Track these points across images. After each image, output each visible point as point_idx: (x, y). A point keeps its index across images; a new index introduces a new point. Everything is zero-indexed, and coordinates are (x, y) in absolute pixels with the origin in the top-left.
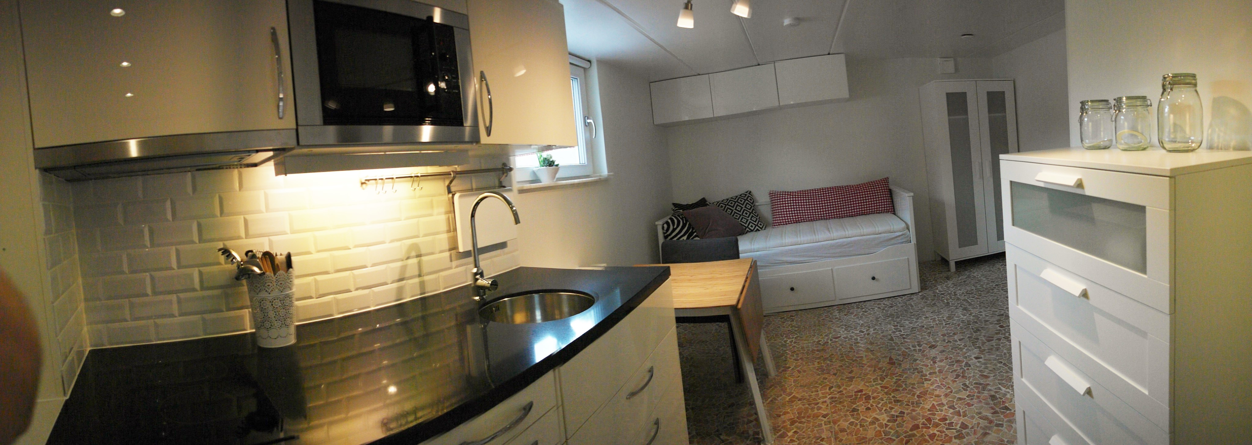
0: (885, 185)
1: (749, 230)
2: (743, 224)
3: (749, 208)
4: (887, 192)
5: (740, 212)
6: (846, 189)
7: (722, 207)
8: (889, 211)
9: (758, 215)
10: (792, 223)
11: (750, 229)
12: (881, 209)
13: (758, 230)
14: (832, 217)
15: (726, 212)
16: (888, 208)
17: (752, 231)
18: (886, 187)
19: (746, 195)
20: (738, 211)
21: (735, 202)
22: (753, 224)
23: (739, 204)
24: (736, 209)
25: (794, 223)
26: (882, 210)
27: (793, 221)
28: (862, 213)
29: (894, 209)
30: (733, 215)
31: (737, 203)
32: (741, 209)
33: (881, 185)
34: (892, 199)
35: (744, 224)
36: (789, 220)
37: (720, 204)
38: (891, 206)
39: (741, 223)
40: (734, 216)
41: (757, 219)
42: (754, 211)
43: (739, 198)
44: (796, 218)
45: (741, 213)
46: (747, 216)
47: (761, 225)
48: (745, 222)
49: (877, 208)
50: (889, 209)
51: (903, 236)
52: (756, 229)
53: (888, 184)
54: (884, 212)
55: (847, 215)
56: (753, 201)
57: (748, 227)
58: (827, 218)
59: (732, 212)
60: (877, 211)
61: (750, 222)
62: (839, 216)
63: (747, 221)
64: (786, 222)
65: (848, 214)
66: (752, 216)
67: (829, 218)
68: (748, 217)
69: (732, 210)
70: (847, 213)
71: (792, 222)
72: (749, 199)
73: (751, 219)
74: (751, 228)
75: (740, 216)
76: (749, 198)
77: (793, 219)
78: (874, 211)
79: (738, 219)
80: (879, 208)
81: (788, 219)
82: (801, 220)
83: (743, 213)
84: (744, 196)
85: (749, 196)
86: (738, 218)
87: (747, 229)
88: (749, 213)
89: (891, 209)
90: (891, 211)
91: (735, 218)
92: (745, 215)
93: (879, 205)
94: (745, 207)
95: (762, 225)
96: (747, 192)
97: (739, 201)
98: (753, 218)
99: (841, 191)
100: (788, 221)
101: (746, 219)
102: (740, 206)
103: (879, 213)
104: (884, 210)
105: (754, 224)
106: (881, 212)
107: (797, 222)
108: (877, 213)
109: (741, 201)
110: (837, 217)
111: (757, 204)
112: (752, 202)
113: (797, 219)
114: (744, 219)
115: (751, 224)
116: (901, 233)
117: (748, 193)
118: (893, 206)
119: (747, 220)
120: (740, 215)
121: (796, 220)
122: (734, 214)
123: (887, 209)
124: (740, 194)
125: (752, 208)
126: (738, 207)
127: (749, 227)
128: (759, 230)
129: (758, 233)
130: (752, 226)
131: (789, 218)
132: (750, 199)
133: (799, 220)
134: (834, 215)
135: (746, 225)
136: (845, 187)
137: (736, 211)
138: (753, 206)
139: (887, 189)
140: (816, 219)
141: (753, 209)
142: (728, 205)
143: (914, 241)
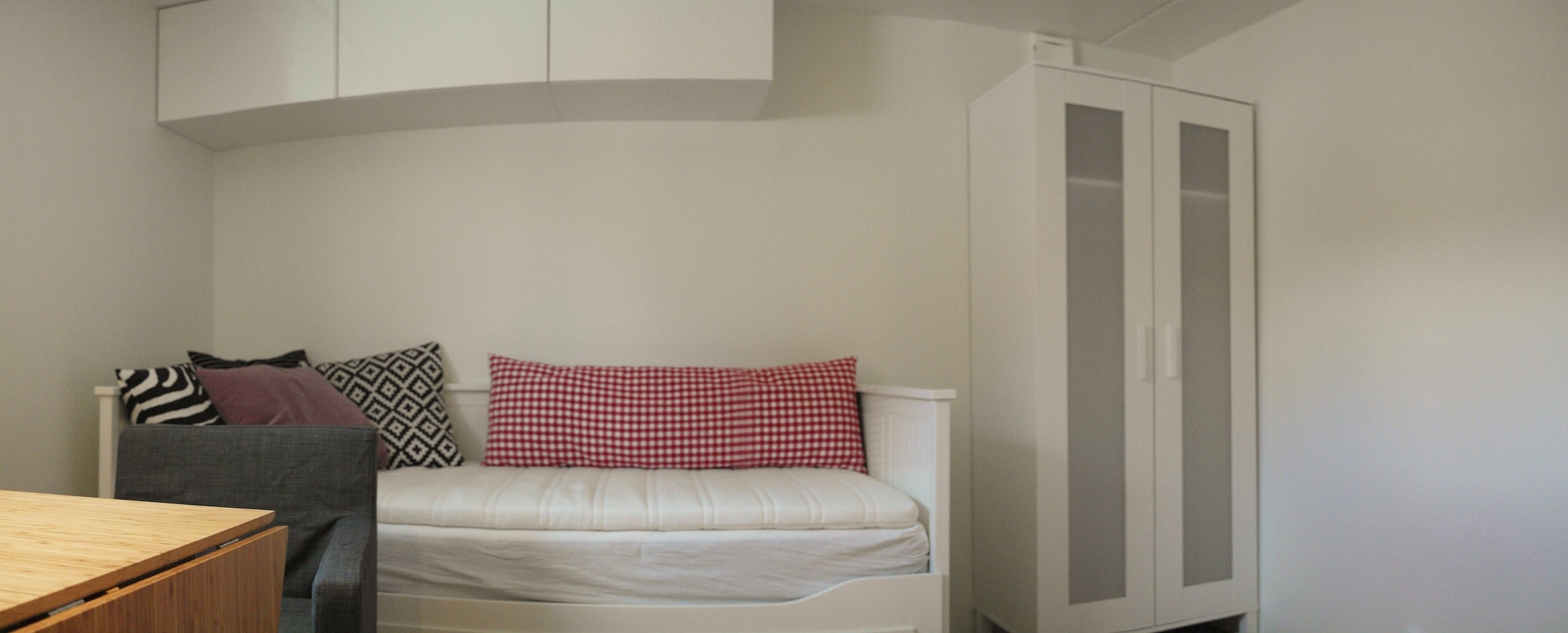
0: (845, 377)
1: (408, 461)
2: (391, 437)
3: (422, 392)
4: (849, 400)
5: (391, 400)
6: (721, 377)
7: (340, 379)
8: (848, 464)
9: (446, 418)
10: (542, 465)
11: (409, 456)
12: (823, 453)
13: (435, 464)
14: (665, 463)
15: (348, 395)
16: (847, 453)
17: (416, 463)
18: (847, 384)
19: (421, 353)
20: (384, 396)
21: (382, 370)
22: (423, 441)
23: (392, 377)
24: (379, 391)
25: (551, 465)
26: (827, 457)
27: (549, 458)
28: (770, 459)
29: (865, 457)
30: (367, 409)
31: (386, 373)
32: (396, 393)
33: (832, 384)
34: (861, 425)
35: (394, 440)
36: (537, 454)
37: (336, 371)
38: (858, 449)
39: (387, 434)
40: (370, 412)
41: (438, 430)
42: (435, 405)
43: (398, 359)
44: (557, 451)
45: (391, 405)
46: (410, 415)
47: (448, 448)
48: (398, 432)
49: (811, 449)
50: (851, 457)
51: (902, 547)
52: (429, 460)
53: (852, 378)
54: (832, 464)
55: (715, 462)
56: (440, 376)
57: (403, 449)
58: (648, 464)
59: (365, 399)
60: (810, 457)
61: (414, 436)
62: (690, 463)
63: (403, 433)
64: (524, 458)
65: (719, 458)
66: (426, 419)
67: (657, 464)
68: (412, 420)
69: (368, 393)
70: (715, 454)
71: (546, 462)
72: (426, 367)
73: (419, 427)
74: (413, 453)
75: (387, 414)
76: (429, 363)
77: (548, 450)
78: (802, 458)
79: (379, 422)
80: (819, 449)
81: (532, 450)
82: (574, 458)
83: (398, 404)
84: (415, 354)
85: (428, 358)
86: (378, 417)
87: (402, 456)
88: (416, 408)
89: (858, 457)
90: (856, 464)
91: (370, 417)
92: (404, 412)
93: (820, 440)
94: (410, 388)
95: (452, 451)
96: (425, 346)
97: (394, 368)
98: (427, 424)
99: (705, 383)
100: (533, 458)
101: (402, 423)
102: (394, 384)
103: (816, 466)
104: (835, 457)
105: (427, 445)
106: (824, 464)
107: (559, 465)
108: (809, 465)
109: (401, 368)
110: (682, 463)
111: (452, 387)
112: (434, 375)
113: (561, 455)
114: (395, 424)
115: (416, 442)
116: (896, 534)
117: (430, 348)
118: (864, 449)
119: (407, 428)
120: (389, 410)
121: (557, 458)
122: (372, 404)
123: (843, 457)
124: (404, 348)
125: (431, 396)
126: (388, 385)
127: (409, 450)
128: (439, 466)
129: (435, 471)
130: (417, 450)
131: (536, 446)
132: (431, 368)
133: (566, 459)
134: (665, 456)
135: (401, 444)
136: (720, 372)
137: (379, 398)
138: (435, 387)
139: (848, 392)
140: (614, 461)
141: (435, 399)
142: (358, 375)
143: (941, 566)
